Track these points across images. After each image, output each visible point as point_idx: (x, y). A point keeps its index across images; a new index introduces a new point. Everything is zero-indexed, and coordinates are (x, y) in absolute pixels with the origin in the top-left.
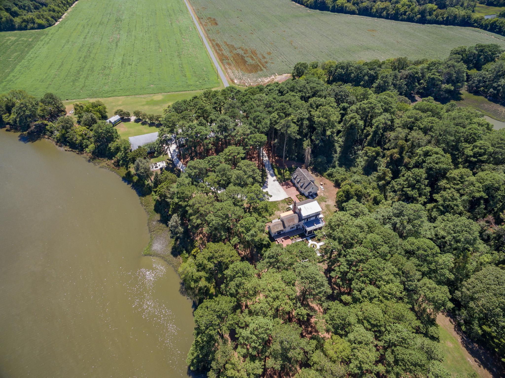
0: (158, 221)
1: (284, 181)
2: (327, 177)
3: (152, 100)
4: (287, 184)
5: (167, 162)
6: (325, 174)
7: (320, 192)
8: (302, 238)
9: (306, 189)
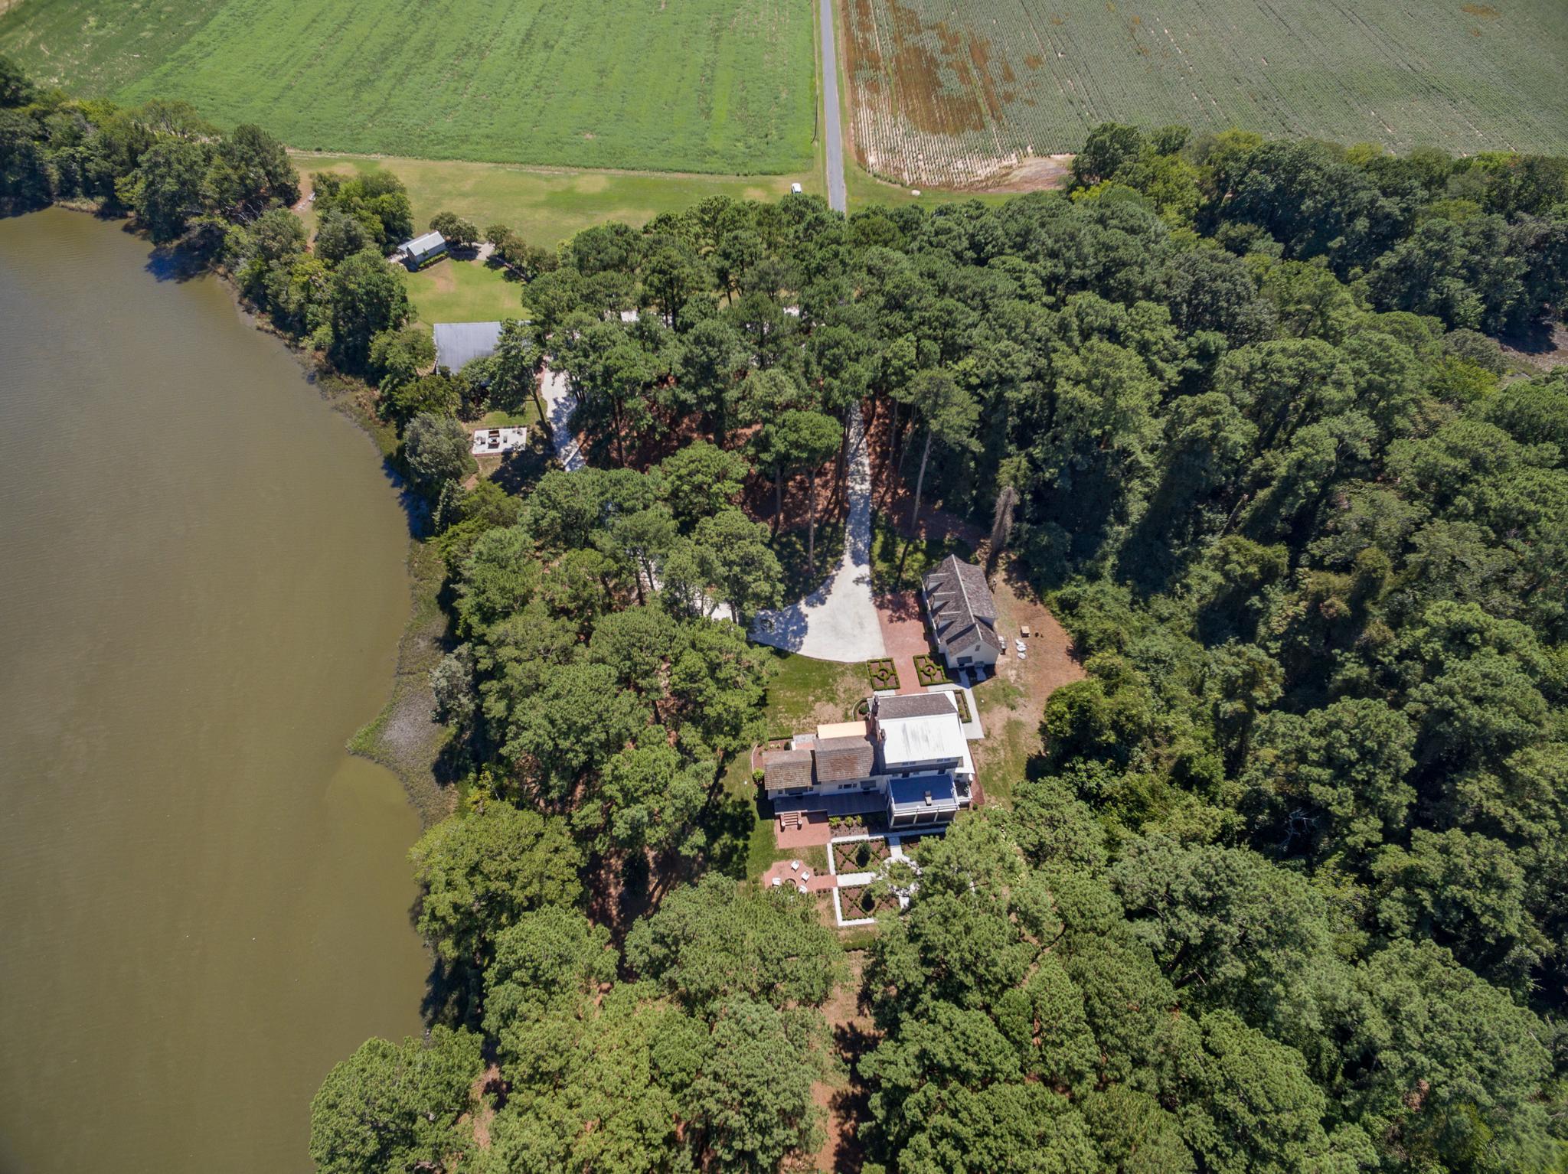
0: (437, 640)
1: (893, 591)
2: (1056, 609)
3: (570, 190)
4: (899, 605)
5: (534, 434)
6: (1053, 595)
7: (1007, 666)
8: (871, 833)
9: (954, 643)
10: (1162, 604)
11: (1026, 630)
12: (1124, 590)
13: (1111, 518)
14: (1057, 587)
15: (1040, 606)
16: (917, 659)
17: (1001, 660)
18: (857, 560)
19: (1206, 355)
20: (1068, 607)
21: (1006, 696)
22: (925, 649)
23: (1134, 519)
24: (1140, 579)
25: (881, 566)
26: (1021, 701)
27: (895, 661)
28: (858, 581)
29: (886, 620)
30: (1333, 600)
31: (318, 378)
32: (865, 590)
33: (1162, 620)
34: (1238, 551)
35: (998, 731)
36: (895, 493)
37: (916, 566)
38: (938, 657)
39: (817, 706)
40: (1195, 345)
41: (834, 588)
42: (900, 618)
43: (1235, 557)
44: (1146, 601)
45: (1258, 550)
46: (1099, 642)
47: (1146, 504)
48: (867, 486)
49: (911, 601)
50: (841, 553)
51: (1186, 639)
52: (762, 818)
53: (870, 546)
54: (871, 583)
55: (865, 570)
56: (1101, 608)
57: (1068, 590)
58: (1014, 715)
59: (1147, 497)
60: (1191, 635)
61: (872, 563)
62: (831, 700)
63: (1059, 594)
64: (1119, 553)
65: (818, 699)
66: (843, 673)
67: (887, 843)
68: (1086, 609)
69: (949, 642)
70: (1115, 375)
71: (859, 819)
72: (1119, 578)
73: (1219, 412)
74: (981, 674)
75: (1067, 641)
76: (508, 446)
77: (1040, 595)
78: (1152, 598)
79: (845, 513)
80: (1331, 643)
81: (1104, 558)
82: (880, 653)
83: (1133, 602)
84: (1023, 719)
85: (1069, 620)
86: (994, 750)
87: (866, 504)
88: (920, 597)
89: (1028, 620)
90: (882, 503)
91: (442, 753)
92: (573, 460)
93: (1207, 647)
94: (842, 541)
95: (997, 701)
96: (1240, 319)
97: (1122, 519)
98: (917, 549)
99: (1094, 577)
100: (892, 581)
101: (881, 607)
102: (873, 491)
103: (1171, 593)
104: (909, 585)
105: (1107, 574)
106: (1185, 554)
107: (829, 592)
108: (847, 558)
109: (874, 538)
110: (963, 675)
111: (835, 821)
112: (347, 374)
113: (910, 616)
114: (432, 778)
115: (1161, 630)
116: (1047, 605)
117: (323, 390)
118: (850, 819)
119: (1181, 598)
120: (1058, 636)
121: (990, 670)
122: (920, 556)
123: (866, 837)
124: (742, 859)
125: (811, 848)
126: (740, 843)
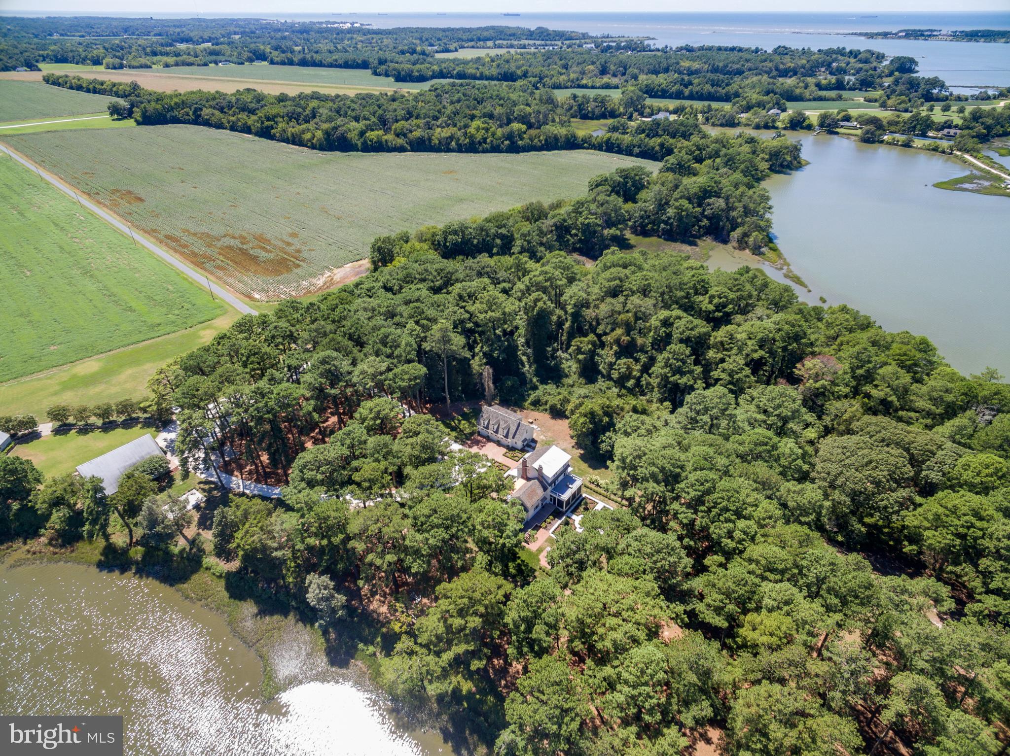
0: (257, 615)
1: (468, 439)
2: (532, 408)
3: (74, 377)
4: (477, 442)
6: (527, 404)
8: (560, 519)
9: (517, 436)
10: (567, 381)
11: (530, 421)
12: (550, 385)
15: (526, 411)
16: (505, 455)
17: (534, 436)
20: (536, 403)
22: (505, 450)
24: (551, 378)
27: (498, 461)
30: (623, 338)
36: (426, 408)
37: (466, 426)
38: (511, 449)
42: (482, 446)
44: (561, 384)
45: (586, 339)
46: (560, 406)
49: (479, 438)
51: (586, 386)
54: (456, 441)
56: (550, 394)
57: (532, 398)
61: (448, 435)
63: (529, 401)
64: (534, 375)
67: (569, 517)
68: (545, 399)
69: (513, 437)
71: (551, 517)
74: (533, 445)
75: (547, 415)
76: (193, 503)
77: (522, 408)
78: (562, 381)
85: (541, 408)
88: (482, 435)
89: (527, 417)
91: (327, 654)
92: (245, 486)
98: (460, 421)
100: (463, 436)
101: (470, 447)
104: (472, 434)
105: (538, 384)
110: (526, 448)
111: (544, 525)
113: (485, 443)
118: (548, 520)
120: (543, 416)
121: (534, 441)
122: (463, 422)
123: (560, 522)
125: (546, 541)
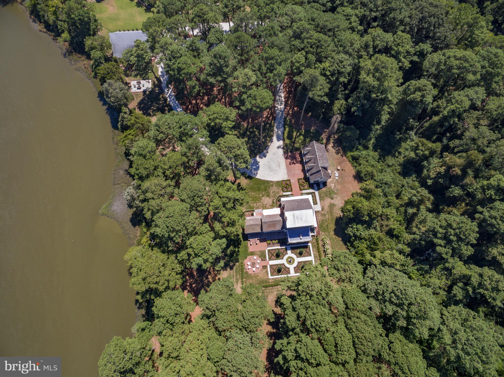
0: (126, 170)
1: (291, 152)
2: (351, 160)
4: (293, 158)
5: (154, 82)
6: (349, 154)
7: (331, 182)
8: (281, 246)
9: (313, 176)
10: (390, 160)
11: (339, 168)
12: (376, 153)
13: (375, 123)
14: (351, 151)
15: (344, 158)
16: (299, 180)
17: (329, 180)
18: (278, 139)
19: (422, 55)
20: (355, 159)
21: (330, 194)
22: (302, 176)
23: (383, 123)
24: (382, 149)
25: (287, 141)
26: (335, 196)
27: (291, 181)
28: (278, 147)
29: (288, 163)
30: (456, 169)
31: (67, 55)
32: (281, 151)
33: (389, 166)
34: (423, 145)
35: (326, 208)
36: (293, 109)
37: (300, 141)
38: (306, 179)
39: (263, 198)
40: (418, 50)
41: (269, 151)
42: (293, 163)
43: (421, 148)
44: (384, 159)
45: (430, 145)
46: (365, 175)
47: (388, 116)
48: (283, 106)
49: (298, 156)
50: (272, 136)
51: (397, 175)
52: (244, 240)
53: (283, 133)
54: (283, 148)
55: (281, 143)
56: (367, 161)
57: (356, 153)
58: (332, 201)
59: (389, 113)
60: (399, 173)
61: (284, 140)
62: (268, 196)
63: (352, 154)
64: (376, 138)
65: (263, 196)
66: (272, 185)
67: (286, 249)
68: (362, 161)
69: (311, 175)
70: (385, 72)
71: (277, 241)
72: (375, 149)
73: (425, 90)
74: (321, 186)
75: (353, 172)
76: (145, 88)
77: (345, 153)
78: (387, 158)
79: (274, 118)
80: (451, 183)
81: (370, 139)
82: (285, 178)
83: (379, 159)
84: (335, 203)
85: (355, 164)
86: (325, 215)
87: (282, 114)
88: (301, 155)
89: (340, 163)
90: (288, 114)
91: (133, 215)
92: (170, 95)
93: (404, 178)
94: (273, 131)
95: (327, 196)
96: (438, 34)
97: (379, 123)
98: (301, 134)
99: (366, 148)
100: (291, 147)
101: (286, 158)
102: (285, 108)
103: (394, 156)
104: (298, 149)
105: (371, 146)
106: (401, 138)
107: (267, 152)
108: (275, 138)
109: (285, 129)
110: (315, 186)
111: (269, 242)
112: (79, 54)
113: (297, 163)
114: (130, 224)
115: (388, 170)
116: (347, 157)
117: (70, 61)
118: (274, 241)
119: (397, 157)
120: (350, 170)
121: (325, 184)
122: (302, 137)
123: (279, 247)
124: (237, 255)
125: (260, 251)
126: (237, 249)
